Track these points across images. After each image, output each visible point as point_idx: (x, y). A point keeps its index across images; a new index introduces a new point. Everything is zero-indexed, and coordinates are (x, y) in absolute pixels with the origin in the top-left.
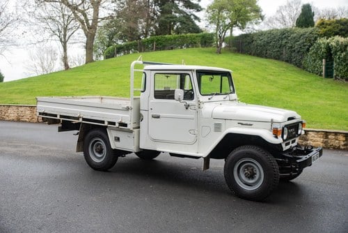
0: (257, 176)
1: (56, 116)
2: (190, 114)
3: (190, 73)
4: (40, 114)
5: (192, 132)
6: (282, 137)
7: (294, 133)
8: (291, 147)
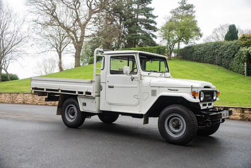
0: (181, 127)
1: (43, 89)
2: (135, 84)
3: (134, 55)
4: (33, 89)
5: (136, 97)
6: (200, 98)
7: (210, 98)
8: (207, 108)
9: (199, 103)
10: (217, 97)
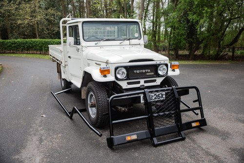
2: (80, 55)
5: (81, 69)
6: (115, 77)
7: (150, 74)
8: (141, 86)
9: (116, 81)
10: (174, 71)
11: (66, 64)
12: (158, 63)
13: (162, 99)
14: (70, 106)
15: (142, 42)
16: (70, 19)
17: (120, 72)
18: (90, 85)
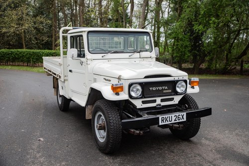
2: (84, 69)
5: (85, 85)
6: (129, 94)
7: (167, 91)
8: (157, 105)
9: (130, 100)
10: (194, 88)
11: (66, 78)
12: (176, 79)
13: (183, 120)
14: (70, 127)
15: (153, 54)
16: (71, 28)
17: (134, 90)
18: (98, 103)
